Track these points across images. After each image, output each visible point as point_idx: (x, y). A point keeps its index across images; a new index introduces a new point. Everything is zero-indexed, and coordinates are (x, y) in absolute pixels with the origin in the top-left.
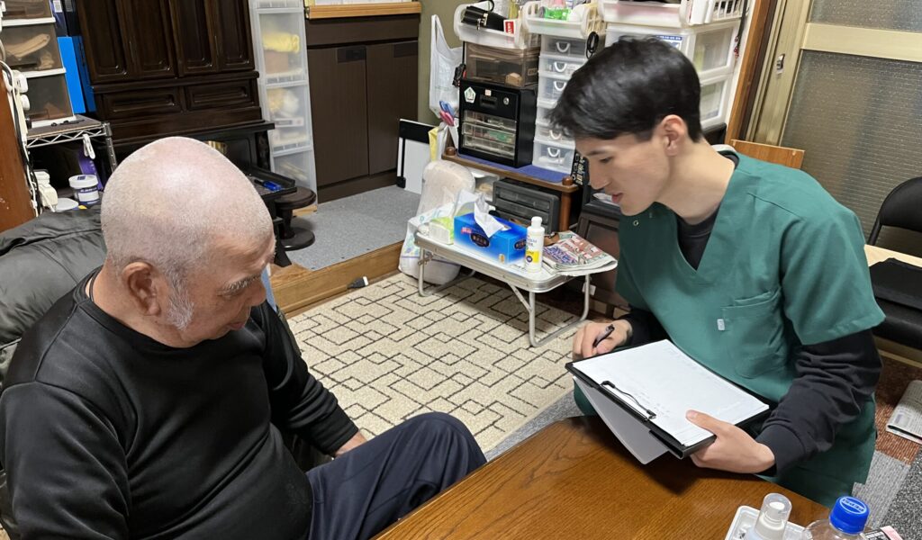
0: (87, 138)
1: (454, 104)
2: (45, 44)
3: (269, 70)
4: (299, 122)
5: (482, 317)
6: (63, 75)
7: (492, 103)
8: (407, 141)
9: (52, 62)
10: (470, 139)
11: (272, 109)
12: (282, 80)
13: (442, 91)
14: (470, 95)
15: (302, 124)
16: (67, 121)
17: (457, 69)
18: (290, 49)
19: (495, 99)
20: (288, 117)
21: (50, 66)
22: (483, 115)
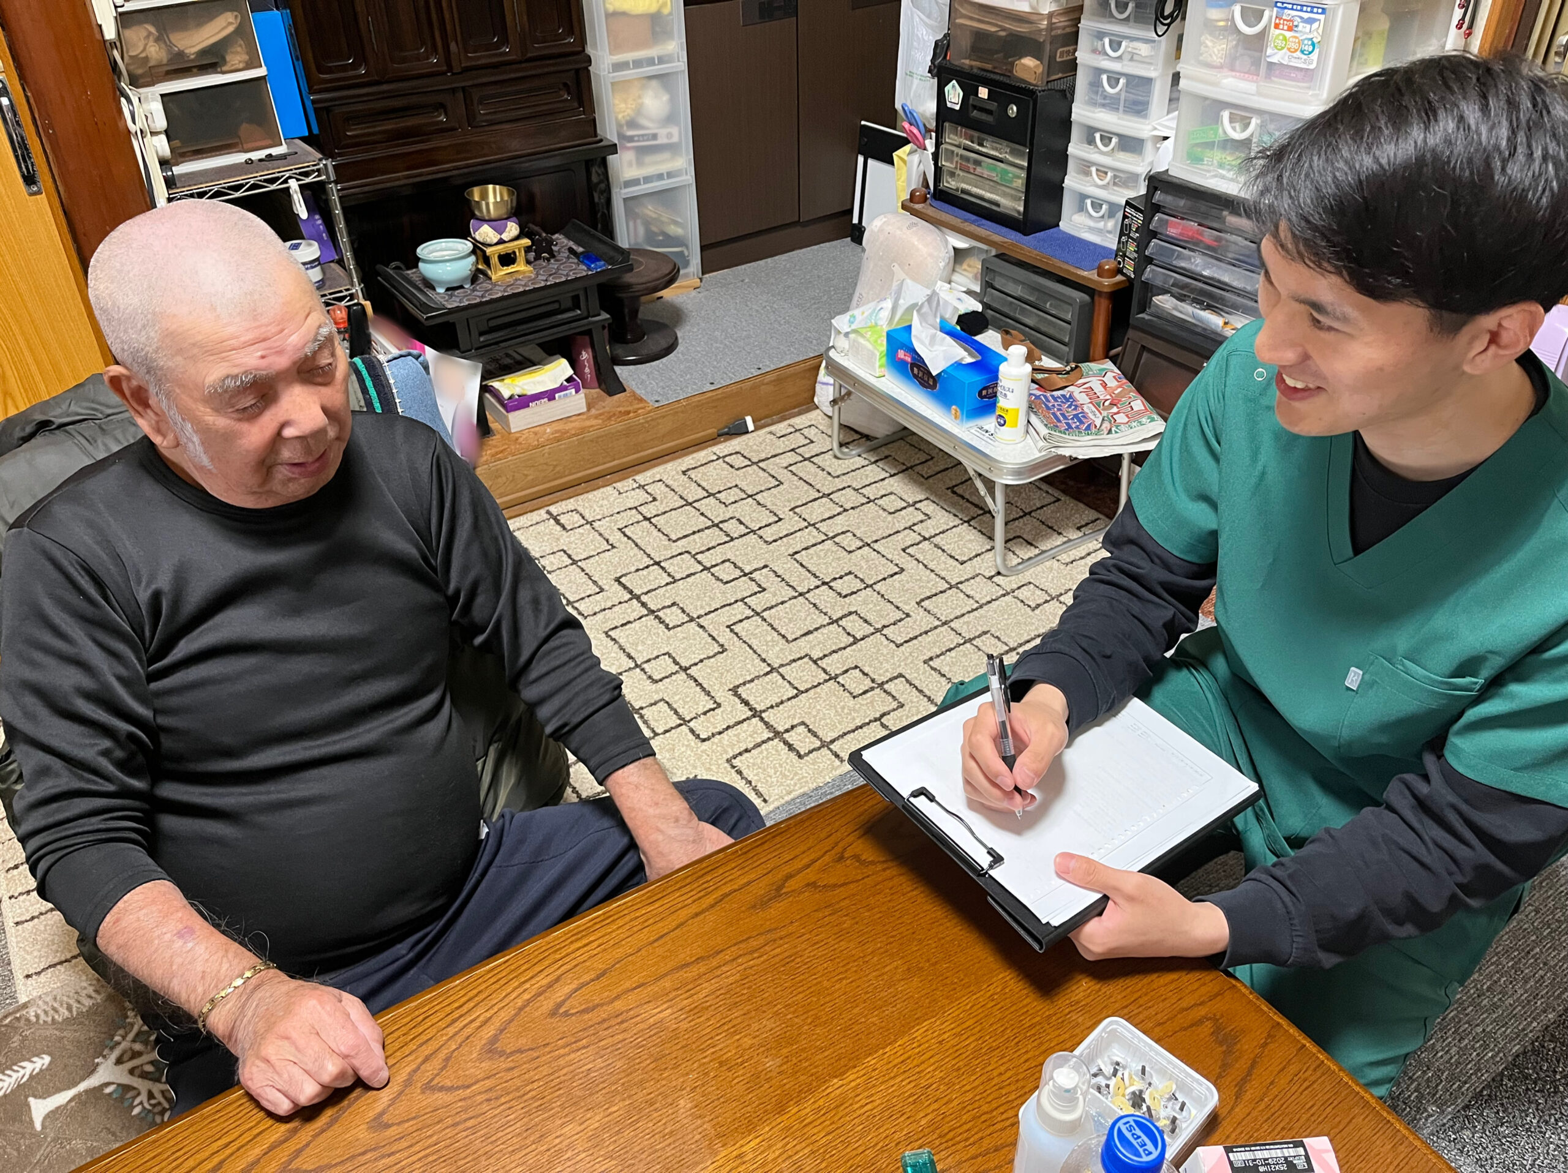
0: (293, 185)
1: (929, 108)
2: (231, 29)
3: (615, 48)
4: (669, 136)
5: (929, 507)
6: (263, 78)
7: (989, 112)
8: (870, 161)
9: (246, 57)
10: (952, 174)
11: (620, 116)
12: (638, 63)
13: (916, 82)
14: (954, 94)
15: (675, 139)
16: (270, 155)
17: (936, 43)
18: (653, 9)
19: (993, 106)
20: (651, 127)
21: (241, 66)
22: (976, 134)
